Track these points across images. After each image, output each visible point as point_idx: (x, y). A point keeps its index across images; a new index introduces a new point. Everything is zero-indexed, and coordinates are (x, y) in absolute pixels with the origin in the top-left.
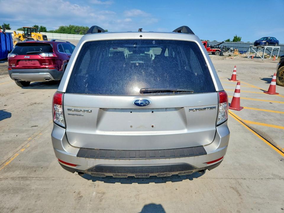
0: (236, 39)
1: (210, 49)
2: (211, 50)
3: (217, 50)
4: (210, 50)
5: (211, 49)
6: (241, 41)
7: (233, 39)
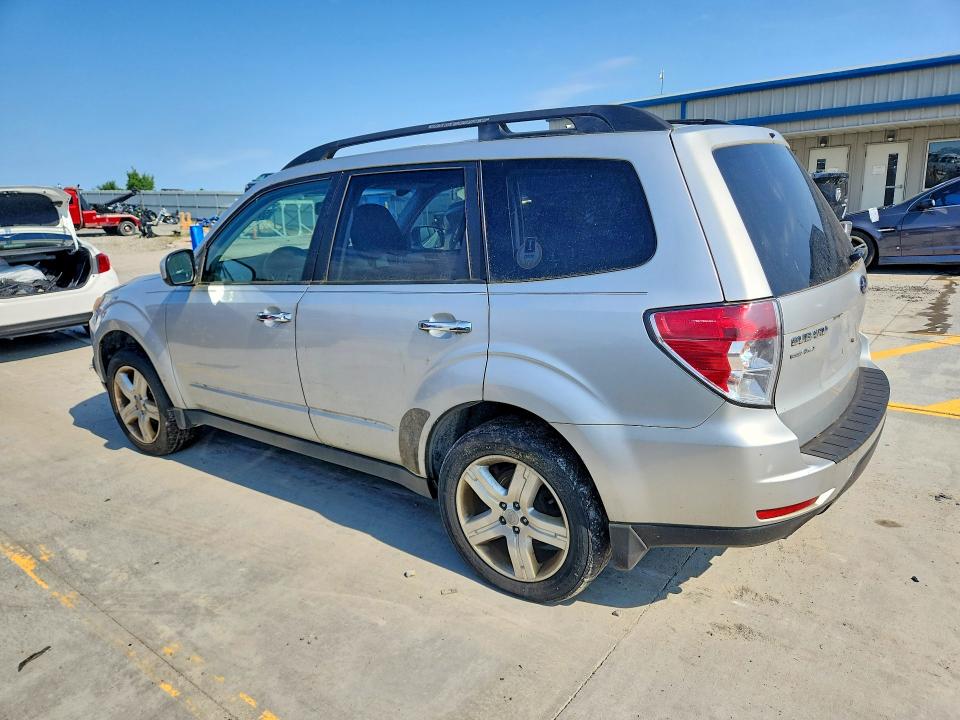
0: (137, 184)
1: (95, 215)
2: (103, 220)
3: (123, 220)
4: (99, 220)
5: (98, 216)
6: (158, 188)
7: (126, 183)
